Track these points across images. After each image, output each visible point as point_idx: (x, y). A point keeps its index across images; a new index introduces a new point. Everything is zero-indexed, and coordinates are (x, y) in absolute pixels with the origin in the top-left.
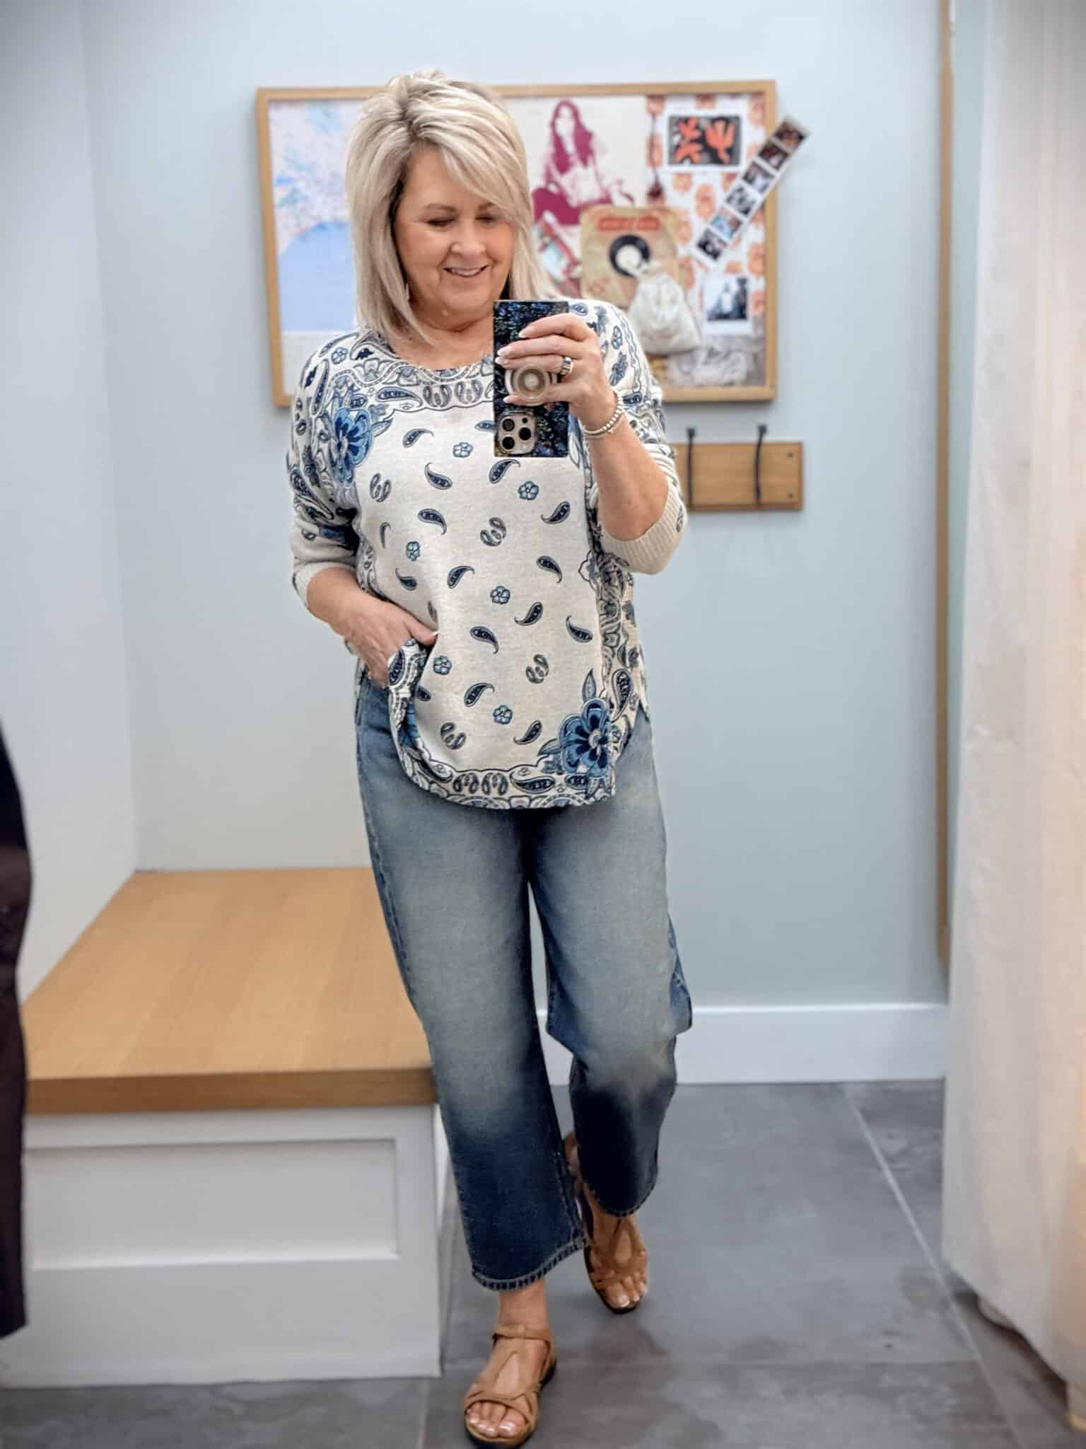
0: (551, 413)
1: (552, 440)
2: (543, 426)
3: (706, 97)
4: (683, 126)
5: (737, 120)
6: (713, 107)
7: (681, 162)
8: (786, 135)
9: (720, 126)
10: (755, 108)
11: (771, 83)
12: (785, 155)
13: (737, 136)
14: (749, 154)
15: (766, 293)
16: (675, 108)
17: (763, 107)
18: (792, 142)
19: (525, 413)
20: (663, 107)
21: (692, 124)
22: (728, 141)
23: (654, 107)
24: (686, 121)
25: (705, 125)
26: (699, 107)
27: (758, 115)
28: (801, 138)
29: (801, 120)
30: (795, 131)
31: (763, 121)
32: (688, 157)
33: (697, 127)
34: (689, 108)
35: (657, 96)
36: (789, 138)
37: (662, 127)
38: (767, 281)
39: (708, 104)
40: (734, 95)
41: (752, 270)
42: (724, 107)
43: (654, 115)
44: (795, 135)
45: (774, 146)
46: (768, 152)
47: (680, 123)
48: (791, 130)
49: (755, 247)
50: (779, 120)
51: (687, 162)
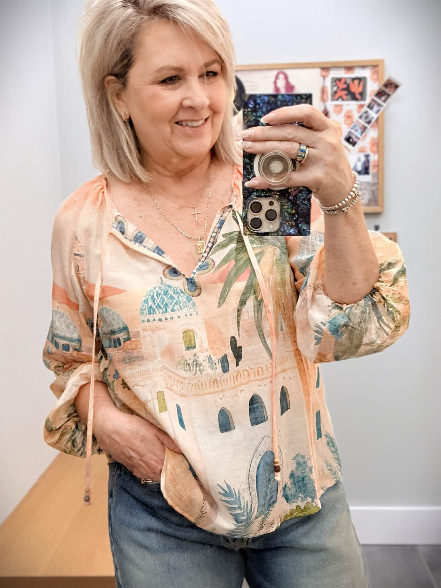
0: (296, 196)
1: (296, 221)
2: (288, 209)
3: (349, 68)
4: (338, 83)
5: (365, 78)
6: (352, 73)
7: (338, 99)
8: (389, 86)
9: (356, 82)
10: (374, 73)
11: (382, 61)
12: (389, 95)
13: (364, 87)
14: (371, 95)
15: (378, 161)
16: (335, 74)
17: (377, 72)
18: (392, 90)
19: (271, 197)
20: (329, 73)
21: (343, 81)
22: (360, 89)
23: (324, 73)
24: (340, 80)
25: (349, 81)
26: (346, 73)
27: (375, 77)
28: (396, 87)
29: (396, 78)
30: (394, 84)
31: (377, 79)
32: (341, 97)
33: (345, 83)
34: (341, 74)
35: (326, 68)
36: (391, 87)
37: (328, 83)
38: (379, 156)
39: (350, 72)
40: (363, 67)
41: (372, 150)
42: (358, 73)
43: (324, 77)
44: (393, 86)
45: (383, 91)
46: (380, 94)
47: (337, 81)
48: (392, 83)
49: (373, 139)
50: (386, 79)
51: (340, 100)
